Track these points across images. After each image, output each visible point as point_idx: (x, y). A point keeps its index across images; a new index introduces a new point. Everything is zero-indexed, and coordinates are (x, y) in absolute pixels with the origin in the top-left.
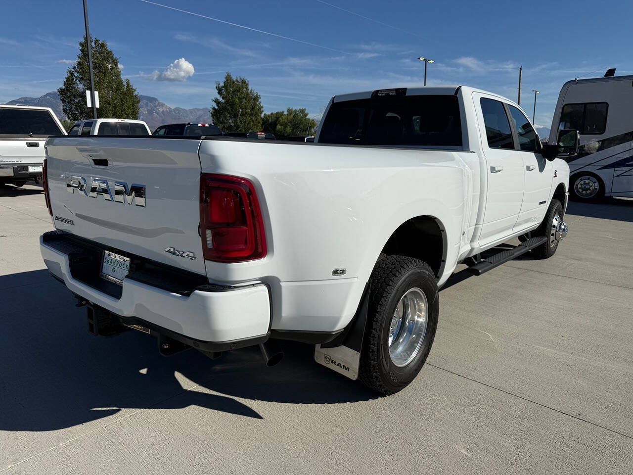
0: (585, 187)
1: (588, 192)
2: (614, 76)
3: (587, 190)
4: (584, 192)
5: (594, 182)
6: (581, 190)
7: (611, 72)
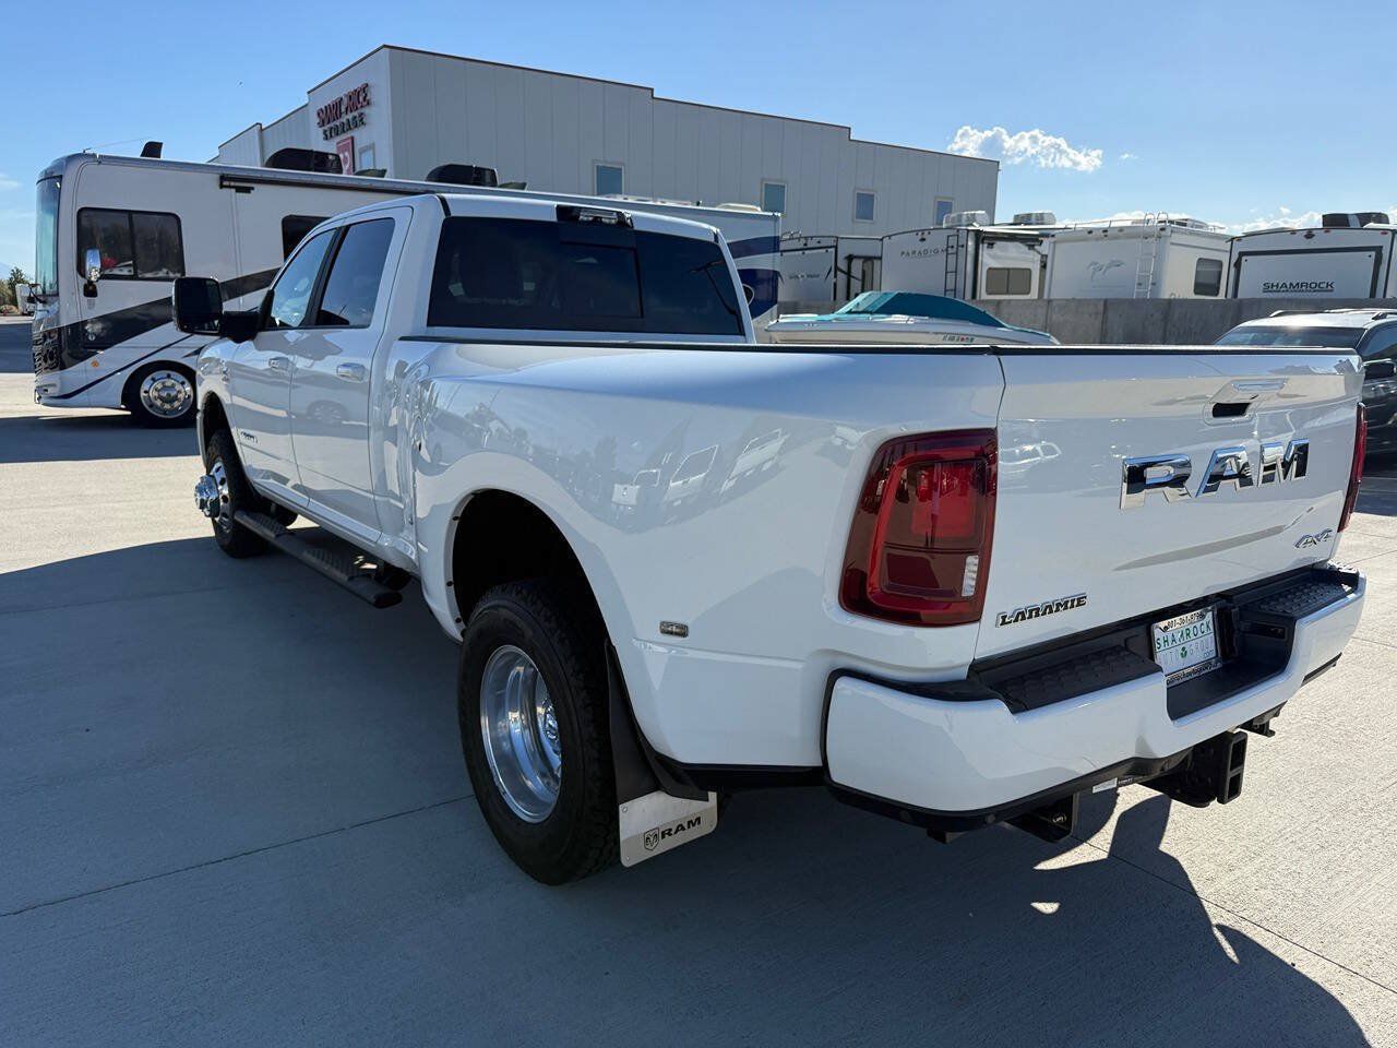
0: (169, 395)
1: (176, 404)
2: (162, 158)
3: (171, 400)
4: (167, 406)
5: (183, 383)
6: (159, 403)
7: (152, 149)
